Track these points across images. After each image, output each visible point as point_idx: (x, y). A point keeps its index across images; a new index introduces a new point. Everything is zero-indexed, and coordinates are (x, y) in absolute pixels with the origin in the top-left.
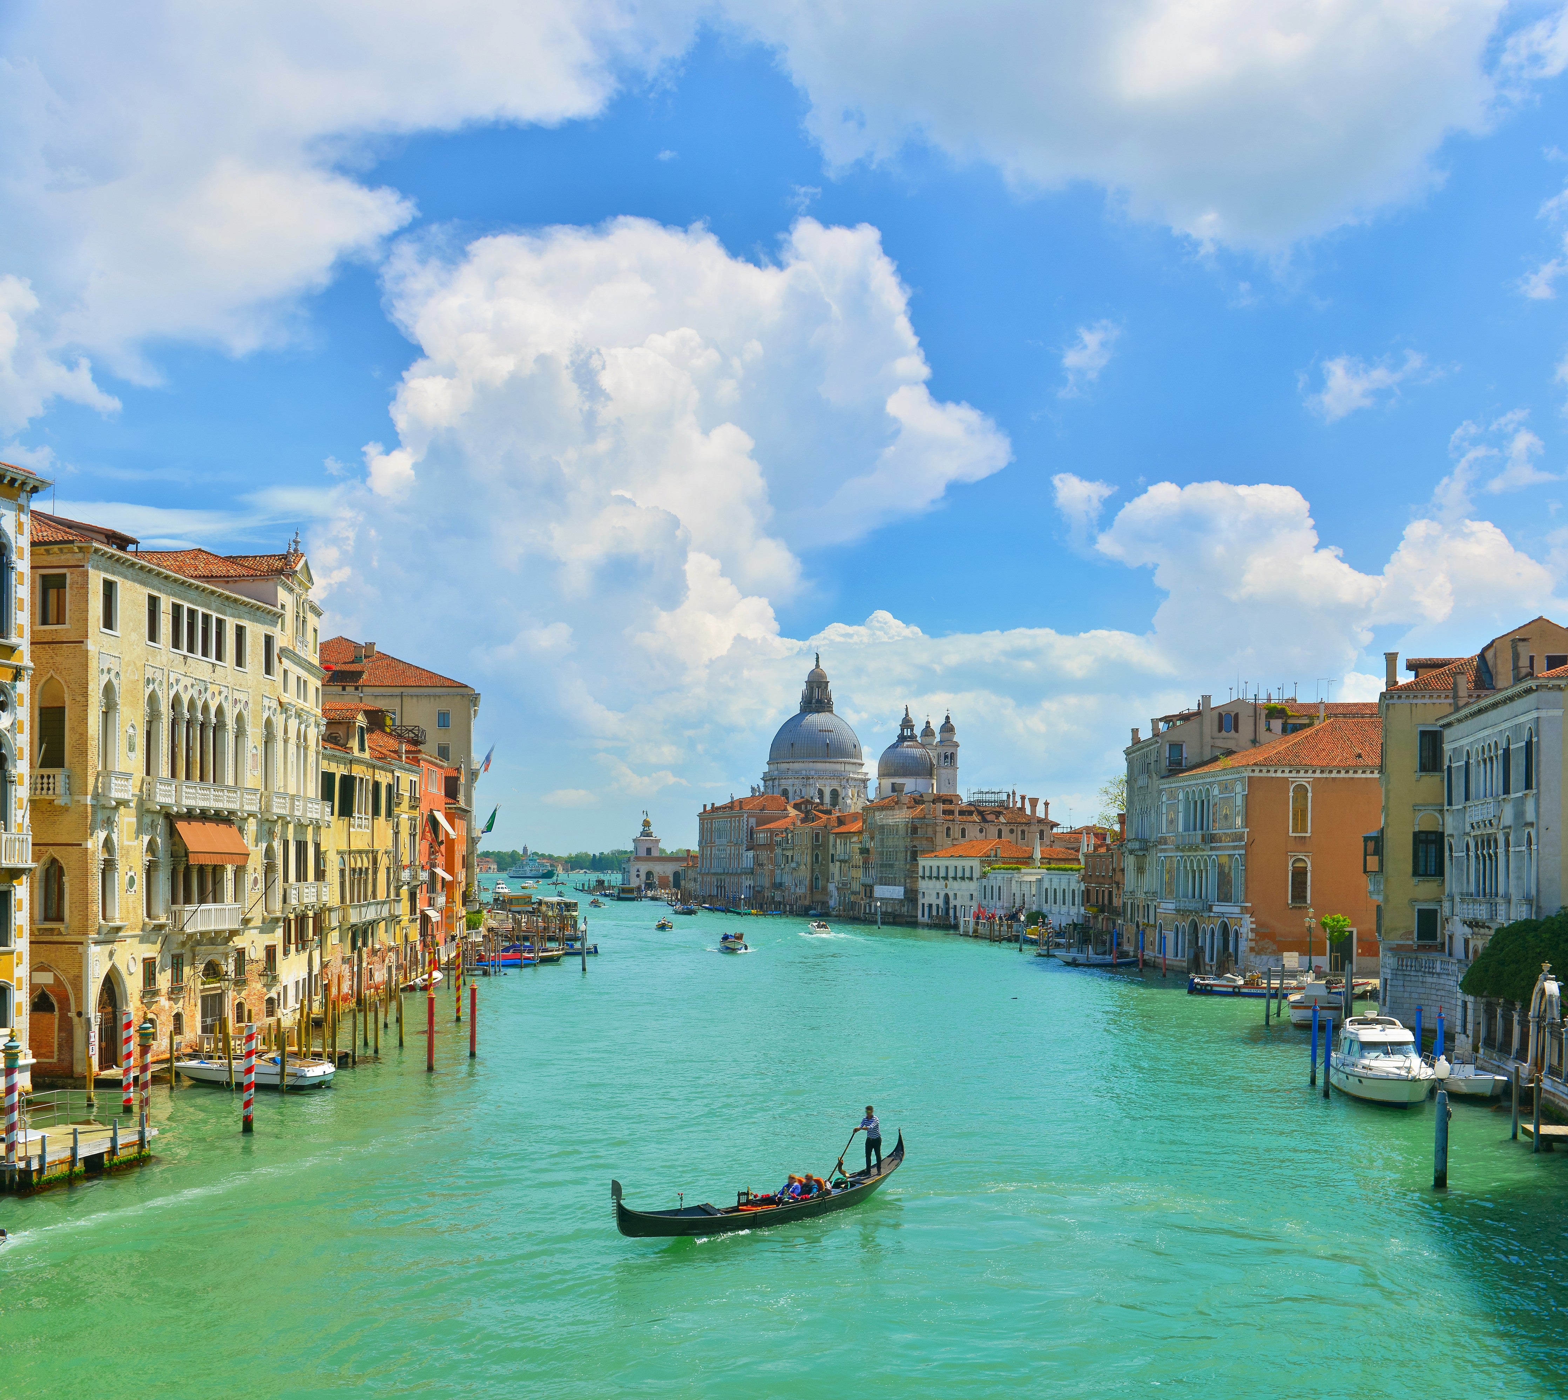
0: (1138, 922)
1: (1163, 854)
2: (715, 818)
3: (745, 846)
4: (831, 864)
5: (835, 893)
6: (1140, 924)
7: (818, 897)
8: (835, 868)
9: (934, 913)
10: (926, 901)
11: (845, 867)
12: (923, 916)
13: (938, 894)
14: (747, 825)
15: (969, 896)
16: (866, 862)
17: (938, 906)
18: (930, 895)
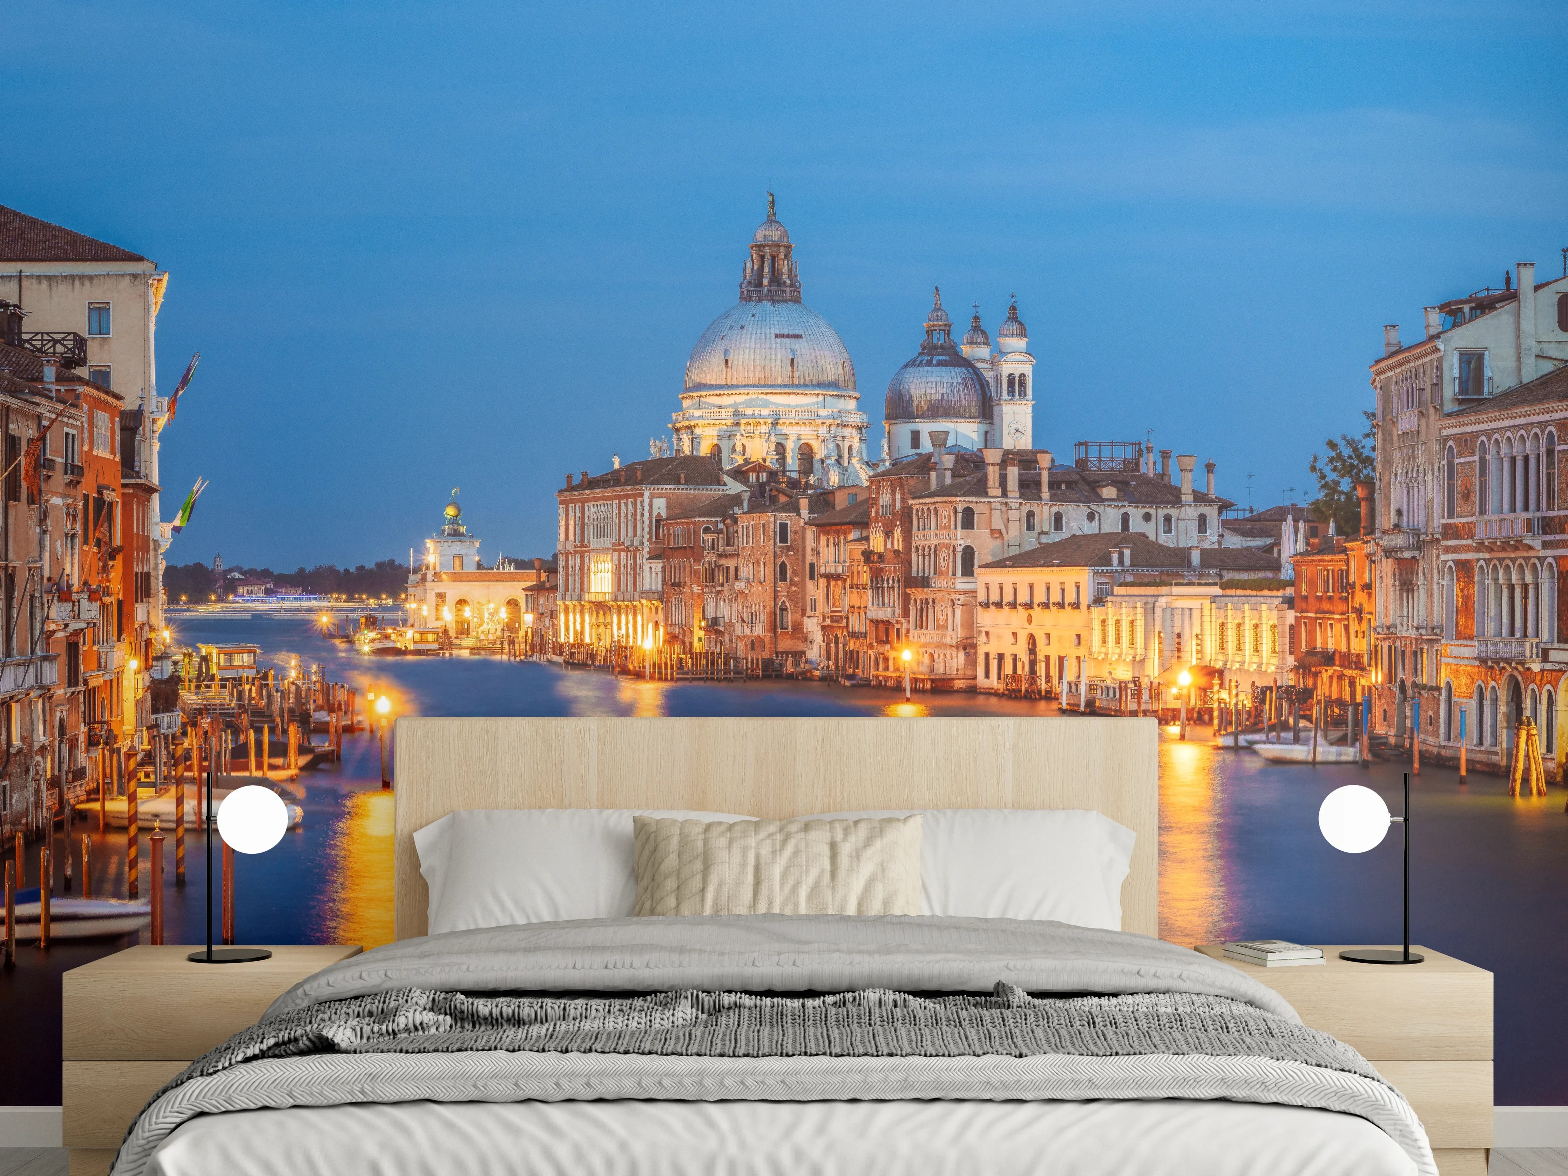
0: (1402, 682)
1: (1450, 557)
2: (588, 500)
3: (646, 550)
4: (810, 585)
5: (817, 636)
6: (1408, 684)
7: (785, 644)
8: (815, 590)
9: (1008, 669)
10: (993, 649)
11: (837, 589)
12: (987, 676)
13: (1015, 634)
14: (650, 512)
15: (1074, 640)
16: (877, 575)
17: (1015, 658)
18: (999, 637)
